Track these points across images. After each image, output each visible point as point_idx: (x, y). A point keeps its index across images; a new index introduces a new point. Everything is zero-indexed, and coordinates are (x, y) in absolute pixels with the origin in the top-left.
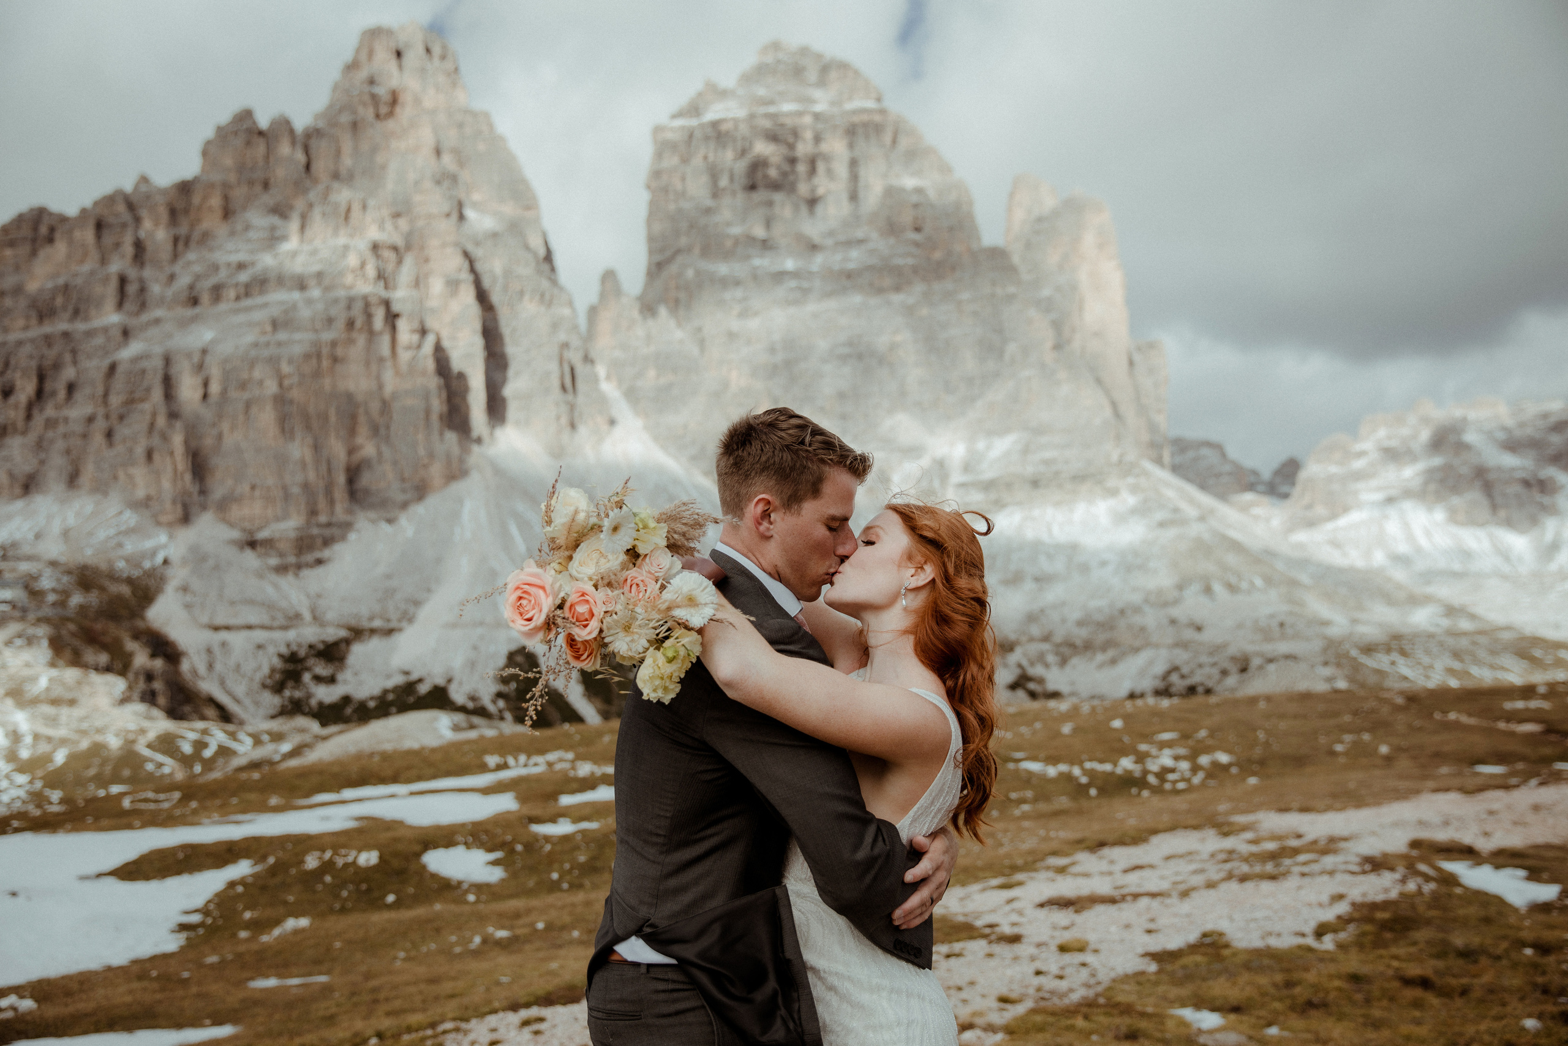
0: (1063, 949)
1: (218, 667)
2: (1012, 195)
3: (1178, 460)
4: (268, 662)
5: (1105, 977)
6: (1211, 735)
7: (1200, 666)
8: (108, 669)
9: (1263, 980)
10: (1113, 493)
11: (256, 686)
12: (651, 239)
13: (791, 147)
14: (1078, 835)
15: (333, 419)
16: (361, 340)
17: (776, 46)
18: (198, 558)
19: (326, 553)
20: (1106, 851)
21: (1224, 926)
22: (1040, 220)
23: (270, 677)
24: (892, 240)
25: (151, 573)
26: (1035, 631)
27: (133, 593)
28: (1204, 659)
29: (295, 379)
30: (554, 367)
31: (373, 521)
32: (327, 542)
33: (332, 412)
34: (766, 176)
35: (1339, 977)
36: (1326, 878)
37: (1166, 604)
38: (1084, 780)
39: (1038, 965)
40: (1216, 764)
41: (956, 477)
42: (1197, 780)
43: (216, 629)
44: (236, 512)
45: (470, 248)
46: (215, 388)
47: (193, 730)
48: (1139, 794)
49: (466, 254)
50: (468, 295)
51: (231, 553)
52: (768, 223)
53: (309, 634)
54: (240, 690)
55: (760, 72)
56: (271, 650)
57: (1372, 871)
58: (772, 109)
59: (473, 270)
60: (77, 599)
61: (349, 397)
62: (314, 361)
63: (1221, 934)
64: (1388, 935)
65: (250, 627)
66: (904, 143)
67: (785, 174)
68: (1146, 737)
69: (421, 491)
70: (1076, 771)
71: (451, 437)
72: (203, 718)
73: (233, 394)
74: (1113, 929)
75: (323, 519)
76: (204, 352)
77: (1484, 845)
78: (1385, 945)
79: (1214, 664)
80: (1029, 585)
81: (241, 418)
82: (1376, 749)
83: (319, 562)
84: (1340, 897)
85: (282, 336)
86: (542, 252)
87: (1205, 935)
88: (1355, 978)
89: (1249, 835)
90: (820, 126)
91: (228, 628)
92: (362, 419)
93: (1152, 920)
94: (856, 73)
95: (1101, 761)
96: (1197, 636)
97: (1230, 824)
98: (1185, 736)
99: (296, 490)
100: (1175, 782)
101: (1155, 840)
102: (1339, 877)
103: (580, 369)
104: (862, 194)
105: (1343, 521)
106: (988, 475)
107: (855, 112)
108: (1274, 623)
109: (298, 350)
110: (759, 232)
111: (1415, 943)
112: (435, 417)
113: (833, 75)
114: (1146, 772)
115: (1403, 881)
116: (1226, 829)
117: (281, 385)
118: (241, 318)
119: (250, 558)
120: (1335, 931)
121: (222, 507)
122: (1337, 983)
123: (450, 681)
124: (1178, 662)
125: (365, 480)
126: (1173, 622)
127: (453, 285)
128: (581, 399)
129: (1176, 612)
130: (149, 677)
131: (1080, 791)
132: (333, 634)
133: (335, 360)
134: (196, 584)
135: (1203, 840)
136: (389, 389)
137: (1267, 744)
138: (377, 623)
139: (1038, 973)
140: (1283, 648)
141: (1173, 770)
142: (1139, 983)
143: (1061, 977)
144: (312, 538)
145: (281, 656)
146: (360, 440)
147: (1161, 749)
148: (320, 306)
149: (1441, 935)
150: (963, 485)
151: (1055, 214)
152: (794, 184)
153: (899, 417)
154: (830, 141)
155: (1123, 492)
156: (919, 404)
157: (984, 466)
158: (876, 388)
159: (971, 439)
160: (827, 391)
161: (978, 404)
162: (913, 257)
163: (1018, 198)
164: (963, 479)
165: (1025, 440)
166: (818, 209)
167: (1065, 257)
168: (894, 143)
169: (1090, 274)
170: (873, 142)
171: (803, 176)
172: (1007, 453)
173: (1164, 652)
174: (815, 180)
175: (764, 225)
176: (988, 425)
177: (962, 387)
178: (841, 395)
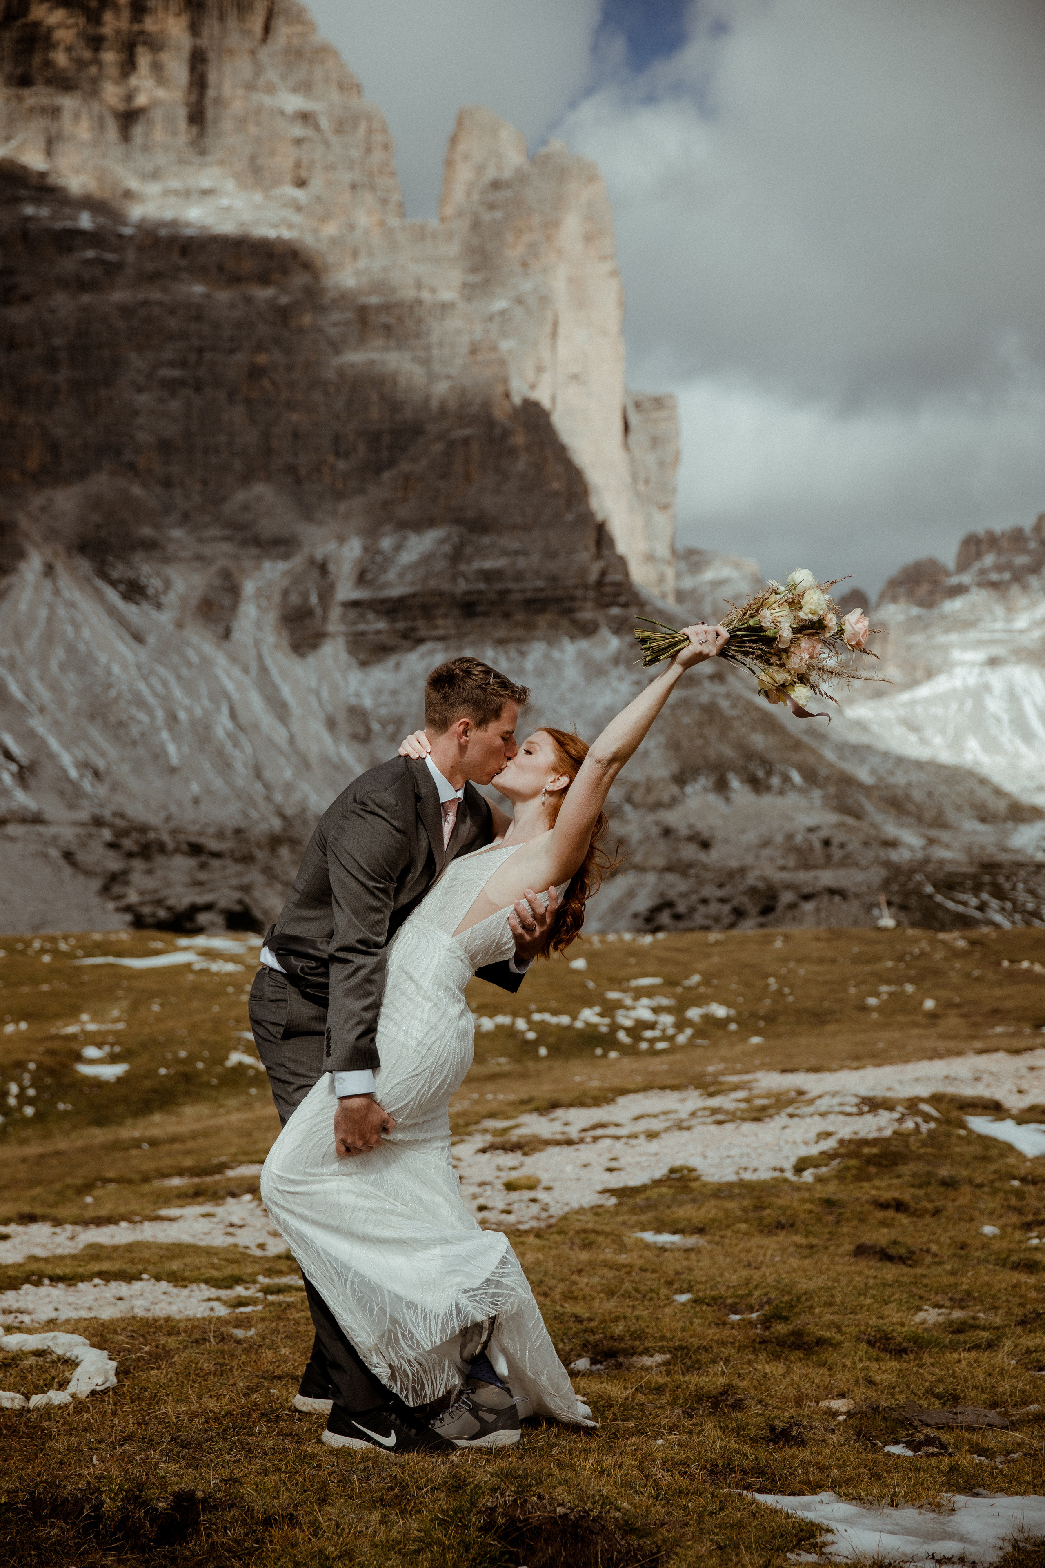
0: (510, 1187)
2: (454, 140)
3: (688, 583)
5: (557, 1211)
6: (706, 982)
7: (705, 901)
9: (731, 1205)
10: (587, 630)
13: (94, 18)
14: (524, 1096)
20: (560, 1113)
21: (695, 1162)
22: (496, 185)
24: (258, 197)
28: (709, 891)
34: (48, 64)
35: (812, 1202)
36: (817, 1118)
37: (658, 805)
38: (531, 1036)
39: (481, 1201)
40: (709, 1019)
41: (346, 591)
42: (681, 1039)
48: (605, 1055)
52: (50, 147)
57: (869, 1112)
63: (691, 1170)
64: (873, 1170)
66: (283, 31)
67: (81, 63)
68: (617, 983)
70: (521, 1024)
74: (569, 1168)
77: (1015, 1103)
78: (869, 1179)
79: (722, 901)
82: (921, 1004)
84: (829, 1134)
87: (672, 1171)
88: (829, 1203)
89: (741, 1094)
93: (614, 1159)
95: (555, 1013)
96: (702, 856)
97: (721, 1083)
98: (671, 983)
100: (652, 1041)
101: (621, 1100)
102: (831, 1117)
104: (210, 113)
105: (924, 691)
106: (396, 592)
108: (815, 840)
111: (899, 1176)
114: (615, 1027)
115: (901, 1120)
116: (712, 1089)
120: (816, 1166)
122: (808, 1206)
124: (672, 894)
126: (667, 832)
129: (671, 818)
131: (527, 1049)
135: (683, 1100)
137: (779, 992)
139: (482, 1208)
140: (827, 878)
141: (652, 1026)
142: (597, 1214)
143: (509, 1212)
147: (636, 998)
149: (929, 1168)
150: (355, 604)
151: (522, 178)
152: (95, 81)
153: (261, 489)
154: (160, 15)
155: (605, 632)
156: (292, 469)
157: (391, 575)
158: (223, 438)
159: (372, 533)
160: (142, 437)
161: (386, 476)
162: (290, 227)
163: (463, 146)
164: (356, 595)
165: (456, 539)
166: (138, 130)
167: (533, 249)
168: (267, 29)
169: (570, 280)
170: (232, 22)
171: (113, 71)
172: (427, 559)
173: (651, 878)
174: (133, 81)
175: (42, 144)
176: (403, 512)
177: (362, 447)
178: (165, 447)
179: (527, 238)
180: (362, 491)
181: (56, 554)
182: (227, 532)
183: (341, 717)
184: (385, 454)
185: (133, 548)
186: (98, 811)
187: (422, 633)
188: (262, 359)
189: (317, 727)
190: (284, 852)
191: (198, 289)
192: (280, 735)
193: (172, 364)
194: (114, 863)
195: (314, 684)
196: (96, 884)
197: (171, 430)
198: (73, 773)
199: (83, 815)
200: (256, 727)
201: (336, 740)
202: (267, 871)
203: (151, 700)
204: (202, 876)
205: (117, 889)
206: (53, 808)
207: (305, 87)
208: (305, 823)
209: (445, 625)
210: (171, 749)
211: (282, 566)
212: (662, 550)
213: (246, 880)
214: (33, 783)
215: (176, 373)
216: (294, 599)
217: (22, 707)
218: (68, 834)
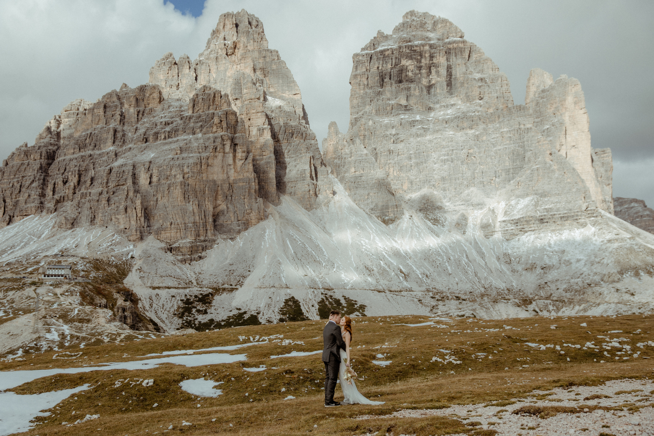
1: (154, 305)
3: (618, 209)
4: (176, 304)
8: (106, 307)
10: (584, 225)
11: (171, 315)
12: (352, 107)
13: (419, 61)
15: (207, 192)
16: (220, 156)
17: (412, 13)
18: (146, 256)
19: (203, 254)
22: (543, 91)
23: (177, 310)
24: (468, 104)
25: (125, 263)
26: (542, 294)
27: (118, 272)
29: (190, 175)
30: (307, 167)
31: (224, 239)
32: (204, 249)
33: (207, 189)
34: (406, 76)
37: (614, 281)
41: (501, 218)
43: (154, 288)
44: (164, 235)
45: (269, 113)
46: (155, 179)
47: (142, 335)
49: (267, 116)
50: (267, 135)
51: (161, 254)
53: (195, 291)
54: (164, 317)
55: (404, 26)
56: (178, 298)
58: (410, 44)
59: (270, 124)
60: (93, 274)
61: (214, 182)
62: (199, 166)
65: (169, 288)
66: (474, 56)
67: (416, 74)
69: (246, 225)
71: (260, 200)
72: (147, 329)
73: (163, 182)
75: (202, 238)
76: (150, 162)
80: (539, 271)
81: (166, 192)
83: (200, 258)
85: (185, 155)
86: (302, 115)
90: (433, 51)
91: (159, 288)
92: (220, 192)
94: (451, 24)
96: (631, 298)
99: (190, 225)
103: (319, 169)
104: (453, 83)
106: (517, 217)
107: (450, 43)
109: (191, 161)
110: (404, 102)
112: (253, 191)
113: (440, 26)
117: (183, 178)
118: (167, 147)
119: (170, 256)
121: (158, 233)
123: (258, 313)
125: (221, 220)
126: (618, 291)
127: (261, 131)
128: (319, 183)
129: (618, 286)
130: (124, 310)
132: (206, 291)
133: (208, 166)
134: (145, 268)
136: (232, 178)
138: (226, 286)
144: (198, 247)
145: (181, 300)
146: (219, 202)
148: (202, 141)
150: (504, 221)
151: (552, 88)
152: (419, 79)
153: (472, 189)
154: (438, 57)
155: (589, 225)
156: (482, 182)
157: (515, 212)
158: (460, 175)
159: (509, 200)
160: (436, 177)
161: (512, 182)
162: (478, 112)
163: (532, 81)
164: (504, 219)
165: (536, 200)
166: (432, 90)
167: (557, 109)
168: (469, 56)
169: (570, 116)
170: (459, 56)
171: (425, 75)
172: (527, 206)
173: (613, 306)
174: (431, 77)
175: (406, 99)
176: (517, 192)
177: (504, 174)
178: (443, 179)
179: (554, 106)
180: (505, 187)
181: (413, 212)
182: (463, 203)
183: (501, 257)
184: (511, 175)
185: (435, 209)
186: (428, 287)
187: (526, 229)
188: (471, 151)
189: (494, 260)
190: (485, 298)
191: (451, 133)
192: (482, 263)
193: (444, 155)
194: (433, 303)
195: (492, 247)
196: (429, 309)
197: (445, 174)
198: (420, 276)
199: (424, 289)
200: (475, 260)
201: (500, 264)
202: (480, 304)
203: (442, 253)
204: (460, 306)
205: (434, 311)
206: (415, 287)
207: (482, 71)
208: (492, 290)
209: (533, 227)
210: (449, 268)
211: (480, 211)
212: (608, 198)
213: (474, 307)
214: (409, 279)
215: (446, 157)
216: (485, 221)
217: (405, 257)
218: (420, 294)
